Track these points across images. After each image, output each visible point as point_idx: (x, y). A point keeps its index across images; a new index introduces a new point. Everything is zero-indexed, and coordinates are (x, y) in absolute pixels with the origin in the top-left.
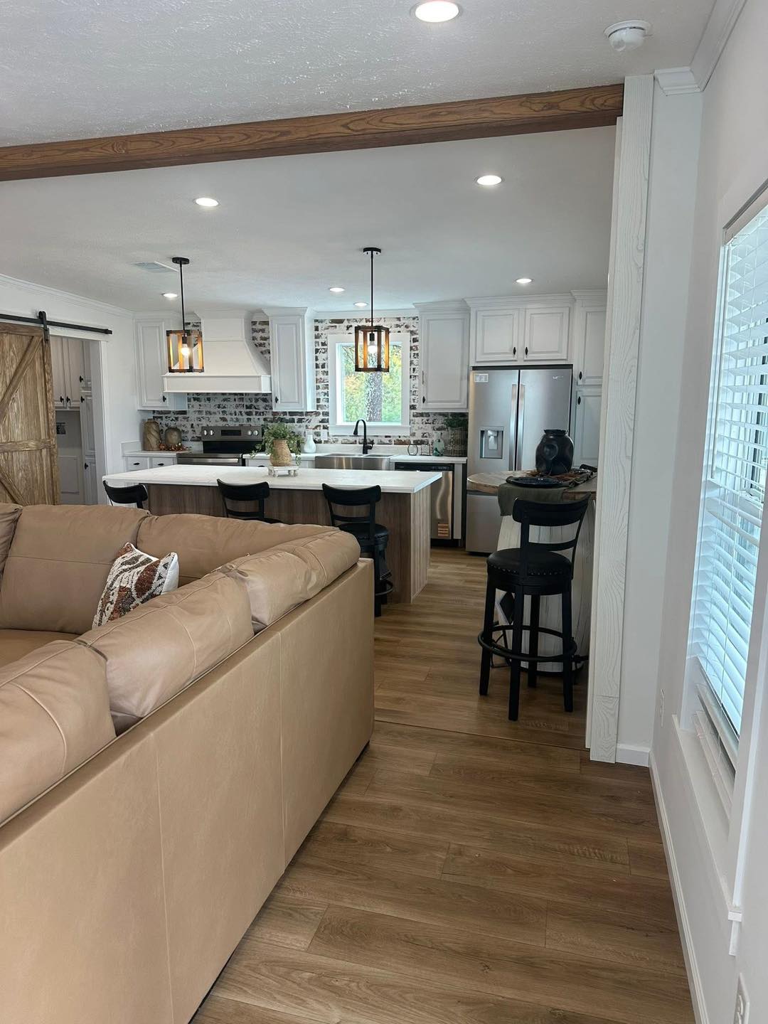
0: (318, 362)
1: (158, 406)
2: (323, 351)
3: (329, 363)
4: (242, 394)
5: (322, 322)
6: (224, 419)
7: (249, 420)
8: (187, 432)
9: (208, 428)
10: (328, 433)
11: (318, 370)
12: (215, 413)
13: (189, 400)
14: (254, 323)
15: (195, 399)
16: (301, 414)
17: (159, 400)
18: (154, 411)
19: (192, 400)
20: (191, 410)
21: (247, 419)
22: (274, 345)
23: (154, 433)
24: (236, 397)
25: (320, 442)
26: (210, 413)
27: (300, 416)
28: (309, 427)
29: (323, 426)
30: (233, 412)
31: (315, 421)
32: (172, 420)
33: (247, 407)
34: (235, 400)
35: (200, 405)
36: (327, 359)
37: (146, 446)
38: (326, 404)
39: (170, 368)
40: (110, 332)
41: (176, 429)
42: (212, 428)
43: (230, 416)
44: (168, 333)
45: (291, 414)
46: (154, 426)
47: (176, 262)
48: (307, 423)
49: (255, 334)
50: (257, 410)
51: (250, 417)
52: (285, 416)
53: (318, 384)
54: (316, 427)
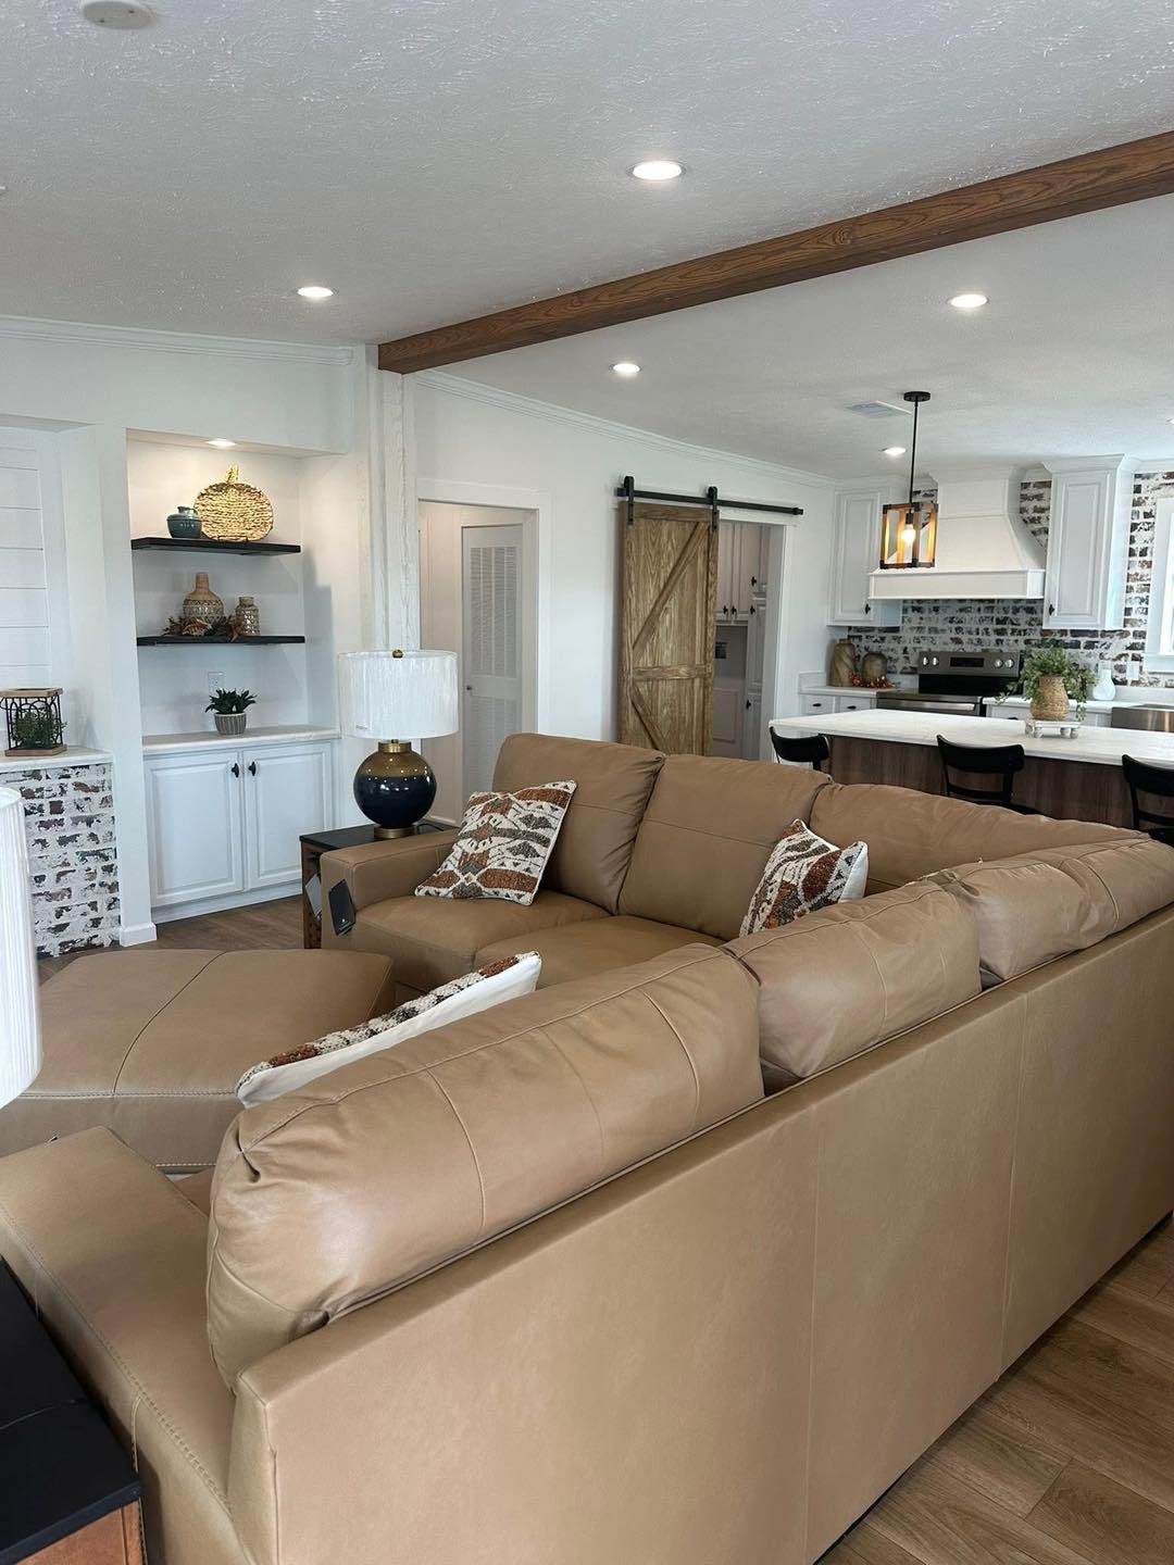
0: (1133, 546)
1: (859, 619)
2: (1146, 526)
3: (1155, 547)
4: (992, 601)
5: (1148, 477)
6: (957, 641)
7: (999, 642)
8: (896, 660)
9: (929, 655)
10: (1141, 668)
11: (1132, 559)
12: (943, 631)
13: (905, 611)
14: (1025, 486)
15: (914, 609)
16: (1094, 633)
17: (860, 612)
18: (850, 628)
19: (910, 610)
20: (907, 625)
21: (997, 640)
22: (1057, 521)
23: (848, 661)
24: (982, 605)
25: (1124, 683)
26: (936, 631)
27: (1091, 638)
28: (1106, 657)
29: (1133, 655)
30: (974, 629)
31: (1118, 646)
32: (878, 641)
33: (999, 622)
34: (979, 610)
35: (921, 618)
36: (1152, 540)
37: (833, 679)
38: (1143, 617)
39: (882, 561)
40: (801, 512)
41: (879, 655)
42: (937, 655)
43: (968, 636)
44: (886, 508)
45: (1075, 633)
46: (848, 650)
47: (910, 400)
48: (1102, 650)
49: (1024, 504)
50: (1014, 627)
51: (1002, 638)
52: (1063, 638)
53: (1130, 584)
54: (1119, 657)
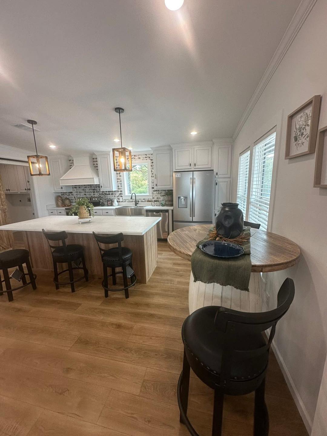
1: (60, 190)
4: (91, 185)
6: (85, 195)
7: (94, 194)
8: (73, 200)
10: (122, 198)
12: (82, 192)
13: (73, 188)
14: (94, 159)
15: (75, 188)
16: (112, 191)
17: (60, 188)
18: (61, 193)
20: (74, 192)
23: (60, 201)
25: (120, 202)
26: (80, 192)
27: (112, 193)
28: (116, 196)
29: (121, 196)
30: (88, 192)
31: (118, 194)
32: (68, 195)
33: (93, 190)
34: (89, 187)
35: (77, 190)
37: (58, 206)
38: (121, 187)
41: (68, 199)
45: (109, 192)
46: (60, 198)
48: (114, 195)
49: (94, 163)
50: (96, 191)
52: (107, 193)
53: (118, 180)
54: (118, 196)
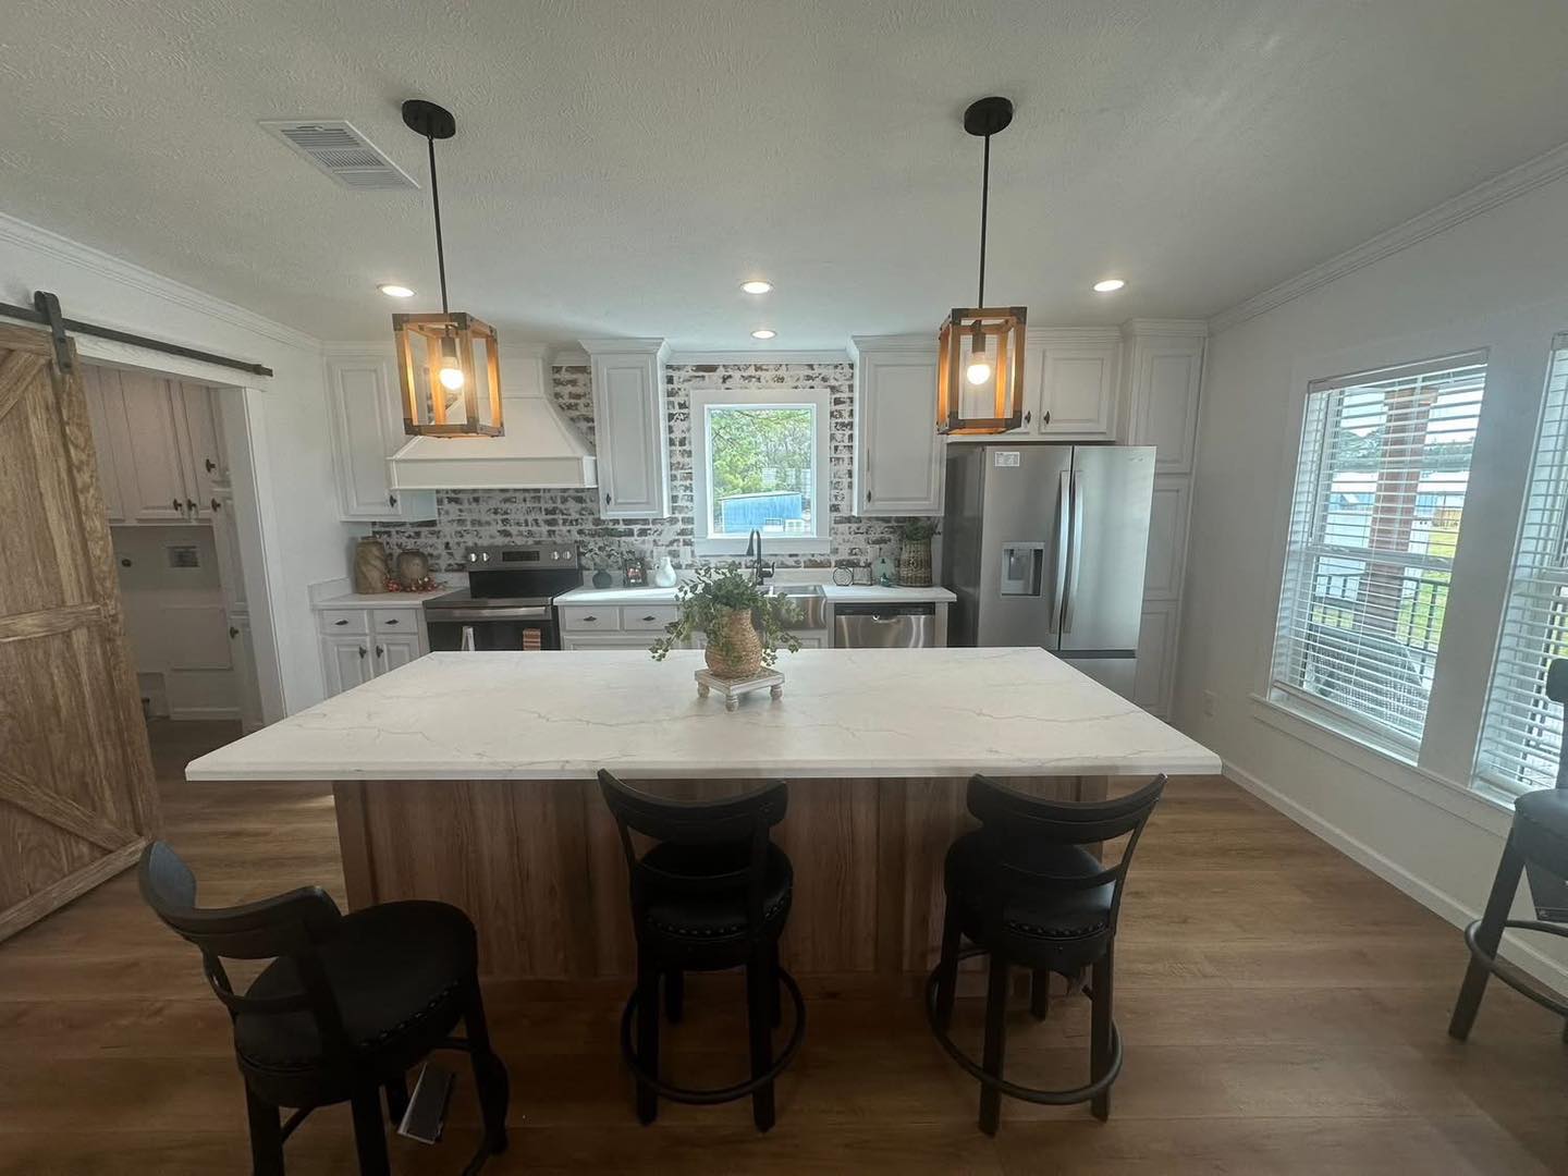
0: (673, 436)
1: (384, 514)
2: (682, 417)
3: (693, 436)
4: (537, 490)
5: (679, 368)
6: (506, 534)
7: (551, 533)
8: (439, 557)
9: (476, 549)
10: (693, 552)
11: (673, 448)
12: (488, 523)
13: (440, 502)
14: (558, 370)
15: (450, 500)
16: (645, 521)
17: (383, 504)
18: (374, 523)
19: (446, 501)
20: (445, 519)
21: (549, 531)
22: (600, 408)
23: (378, 563)
24: (527, 495)
25: (679, 567)
26: (480, 523)
27: (640, 526)
28: (660, 543)
29: (684, 541)
30: (522, 521)
31: (670, 533)
32: (409, 537)
33: (548, 512)
34: (525, 500)
35: (461, 510)
36: (689, 430)
37: (360, 585)
38: (688, 504)
40: (269, 372)
41: (417, 553)
42: (487, 549)
43: (516, 528)
45: (627, 522)
46: (375, 551)
48: (655, 537)
49: (558, 389)
50: (565, 517)
51: (553, 528)
52: (616, 526)
53: (673, 472)
54: (672, 543)
